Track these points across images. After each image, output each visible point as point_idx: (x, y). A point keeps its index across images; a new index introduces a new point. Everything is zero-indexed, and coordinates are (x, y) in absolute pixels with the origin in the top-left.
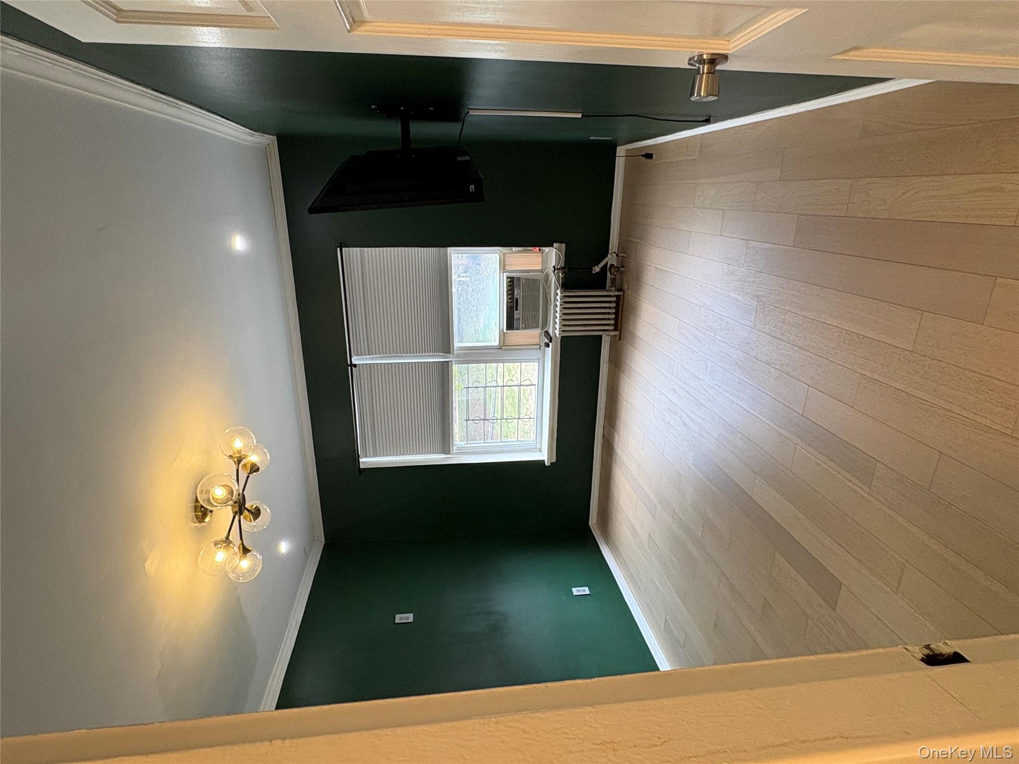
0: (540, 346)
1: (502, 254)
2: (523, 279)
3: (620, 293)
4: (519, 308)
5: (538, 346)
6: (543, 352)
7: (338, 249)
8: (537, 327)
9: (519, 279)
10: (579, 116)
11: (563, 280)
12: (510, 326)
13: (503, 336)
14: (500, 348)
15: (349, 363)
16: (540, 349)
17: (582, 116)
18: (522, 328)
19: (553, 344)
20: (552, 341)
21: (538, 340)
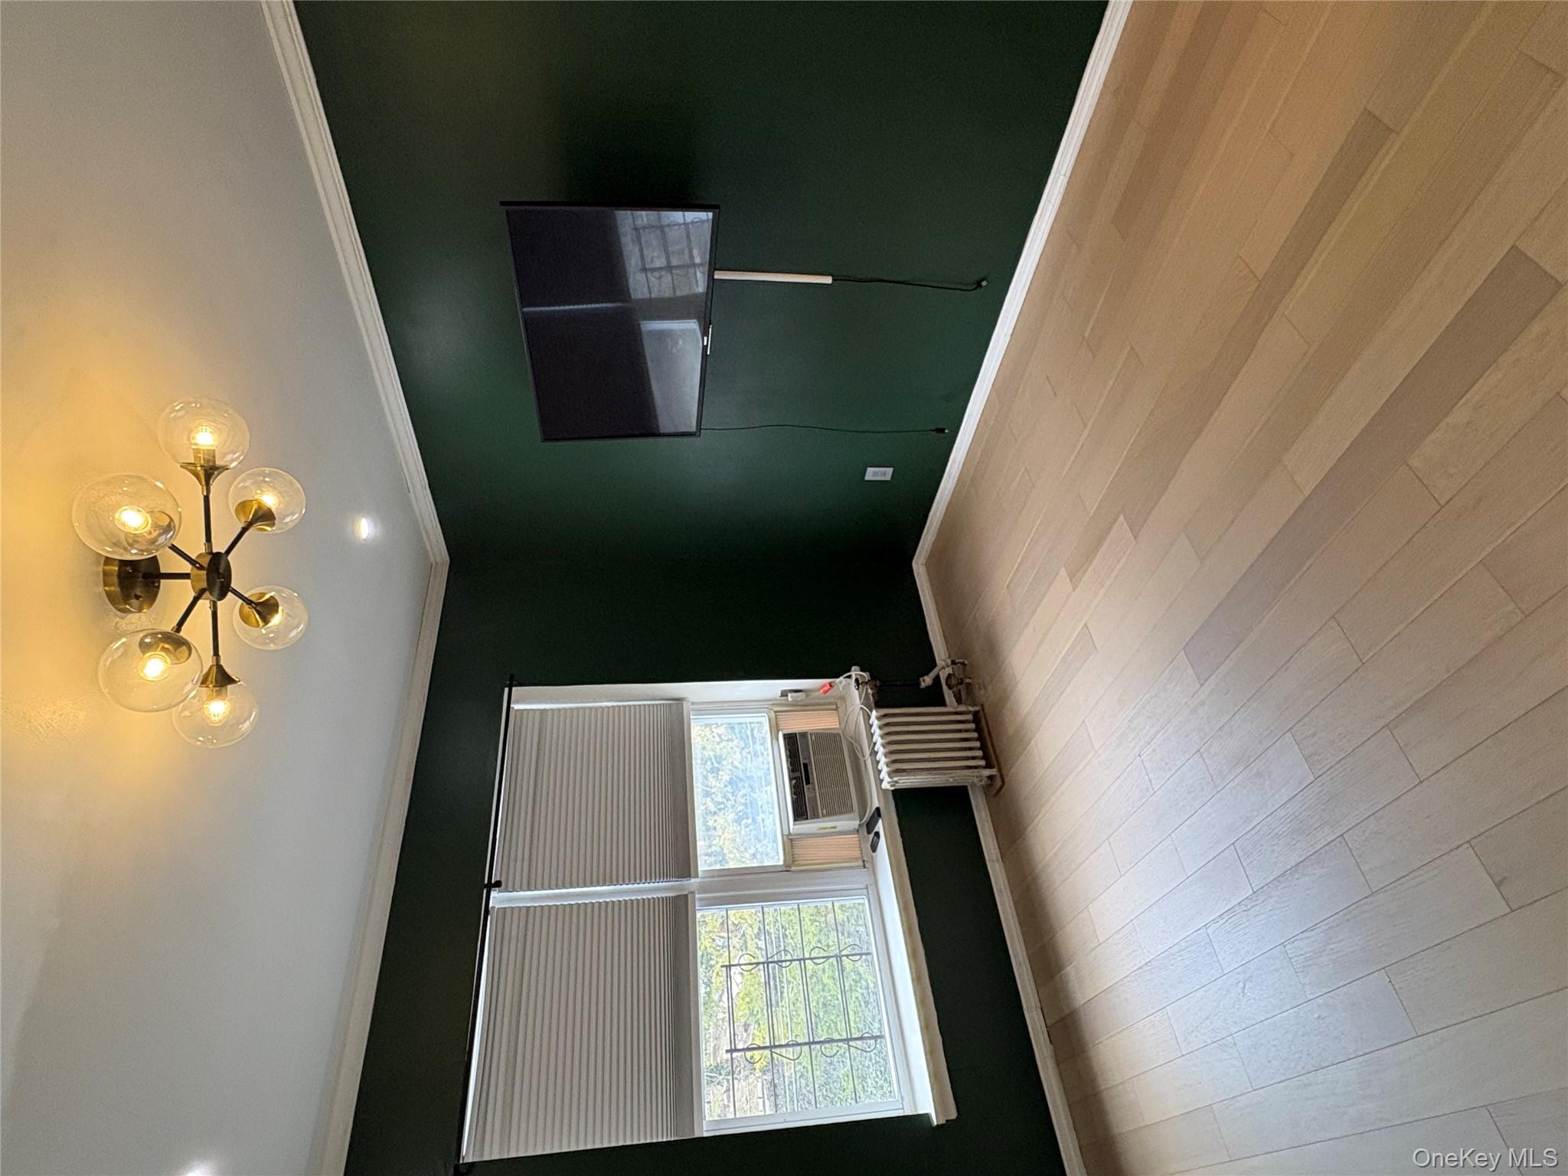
0: (864, 861)
1: (773, 715)
2: (811, 735)
3: (977, 708)
4: (811, 780)
5: (861, 863)
6: (871, 871)
7: (506, 690)
8: (852, 810)
9: (804, 735)
10: (828, 280)
11: (877, 698)
12: (800, 813)
13: (791, 842)
14: (787, 868)
15: (486, 882)
16: (864, 867)
17: (833, 280)
18: (823, 816)
19: (886, 821)
20: (882, 815)
21: (857, 853)
